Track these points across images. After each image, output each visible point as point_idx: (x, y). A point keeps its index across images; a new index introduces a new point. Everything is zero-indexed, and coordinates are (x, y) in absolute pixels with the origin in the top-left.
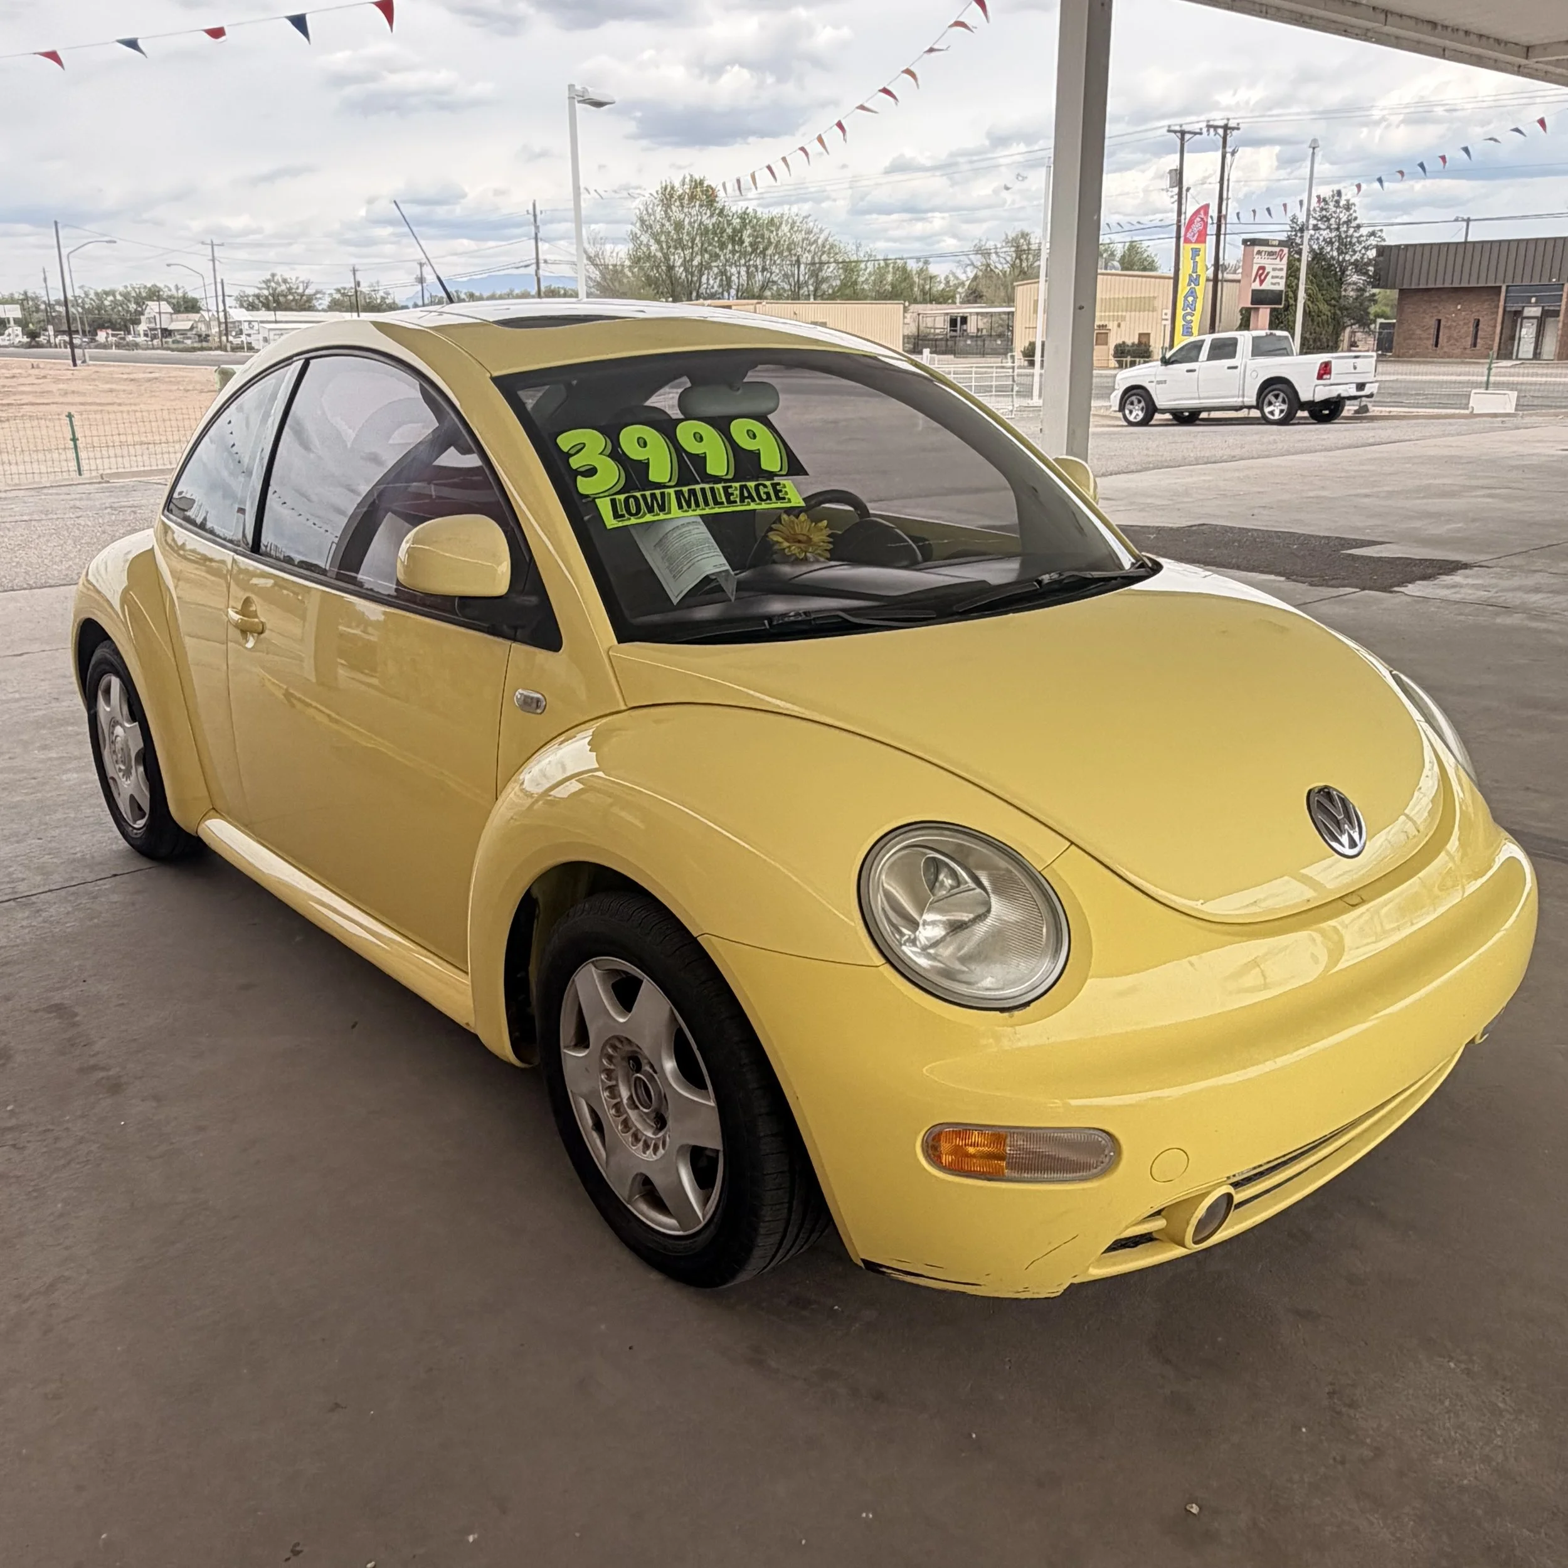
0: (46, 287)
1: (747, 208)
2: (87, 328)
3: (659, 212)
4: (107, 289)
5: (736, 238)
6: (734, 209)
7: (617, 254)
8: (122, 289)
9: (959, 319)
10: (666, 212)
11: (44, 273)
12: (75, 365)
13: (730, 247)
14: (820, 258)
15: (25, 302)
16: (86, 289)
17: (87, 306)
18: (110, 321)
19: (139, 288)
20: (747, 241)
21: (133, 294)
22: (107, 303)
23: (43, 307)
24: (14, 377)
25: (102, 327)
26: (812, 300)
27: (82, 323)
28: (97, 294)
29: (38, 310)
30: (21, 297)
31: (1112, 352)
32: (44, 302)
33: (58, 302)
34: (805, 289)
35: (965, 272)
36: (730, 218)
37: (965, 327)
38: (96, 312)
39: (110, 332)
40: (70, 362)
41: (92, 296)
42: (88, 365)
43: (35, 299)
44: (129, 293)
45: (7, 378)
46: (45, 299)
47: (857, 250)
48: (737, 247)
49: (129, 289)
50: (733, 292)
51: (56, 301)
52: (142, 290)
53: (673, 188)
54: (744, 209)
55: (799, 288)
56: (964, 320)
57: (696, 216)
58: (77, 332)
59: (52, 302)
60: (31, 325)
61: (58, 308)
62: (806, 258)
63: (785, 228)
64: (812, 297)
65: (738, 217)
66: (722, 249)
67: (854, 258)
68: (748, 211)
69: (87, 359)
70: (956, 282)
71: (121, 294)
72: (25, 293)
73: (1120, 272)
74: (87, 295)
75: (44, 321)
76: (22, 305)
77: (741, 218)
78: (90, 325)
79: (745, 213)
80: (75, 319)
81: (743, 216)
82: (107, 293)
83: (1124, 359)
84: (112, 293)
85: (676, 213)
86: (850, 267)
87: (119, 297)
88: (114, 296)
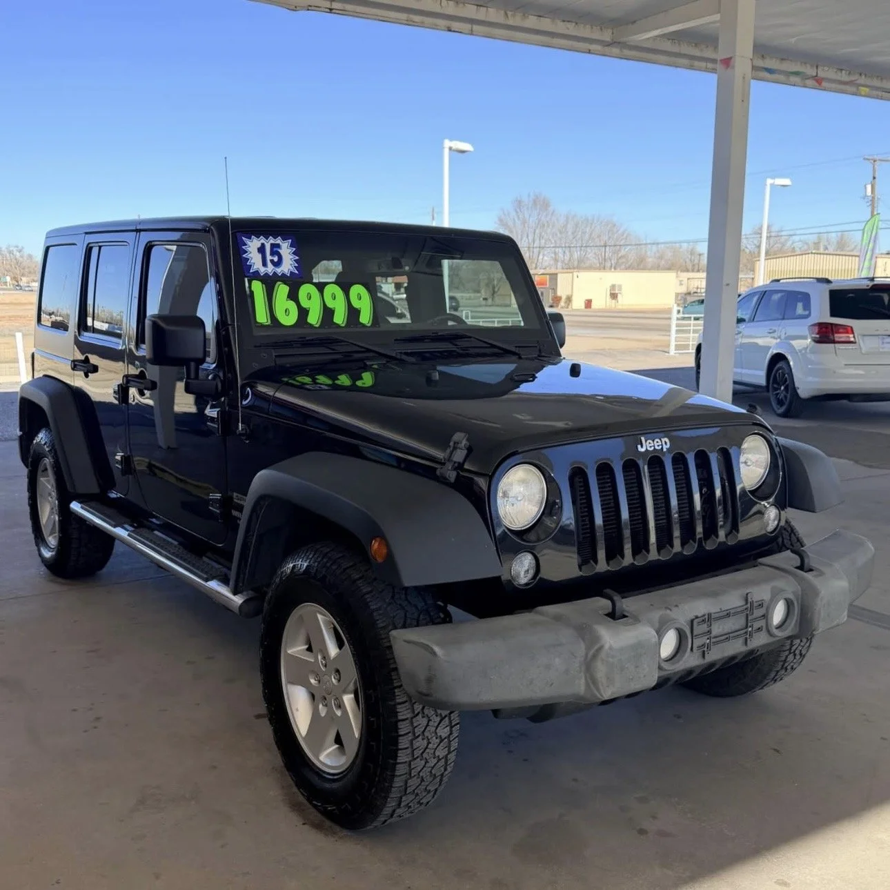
3: (512, 210)
6: (561, 212)
14: (620, 243)
36: (559, 217)
50: (559, 264)
57: (538, 216)
62: (611, 242)
65: (564, 216)
66: (553, 237)
77: (567, 217)
79: (569, 214)
81: (569, 216)
86: (640, 248)
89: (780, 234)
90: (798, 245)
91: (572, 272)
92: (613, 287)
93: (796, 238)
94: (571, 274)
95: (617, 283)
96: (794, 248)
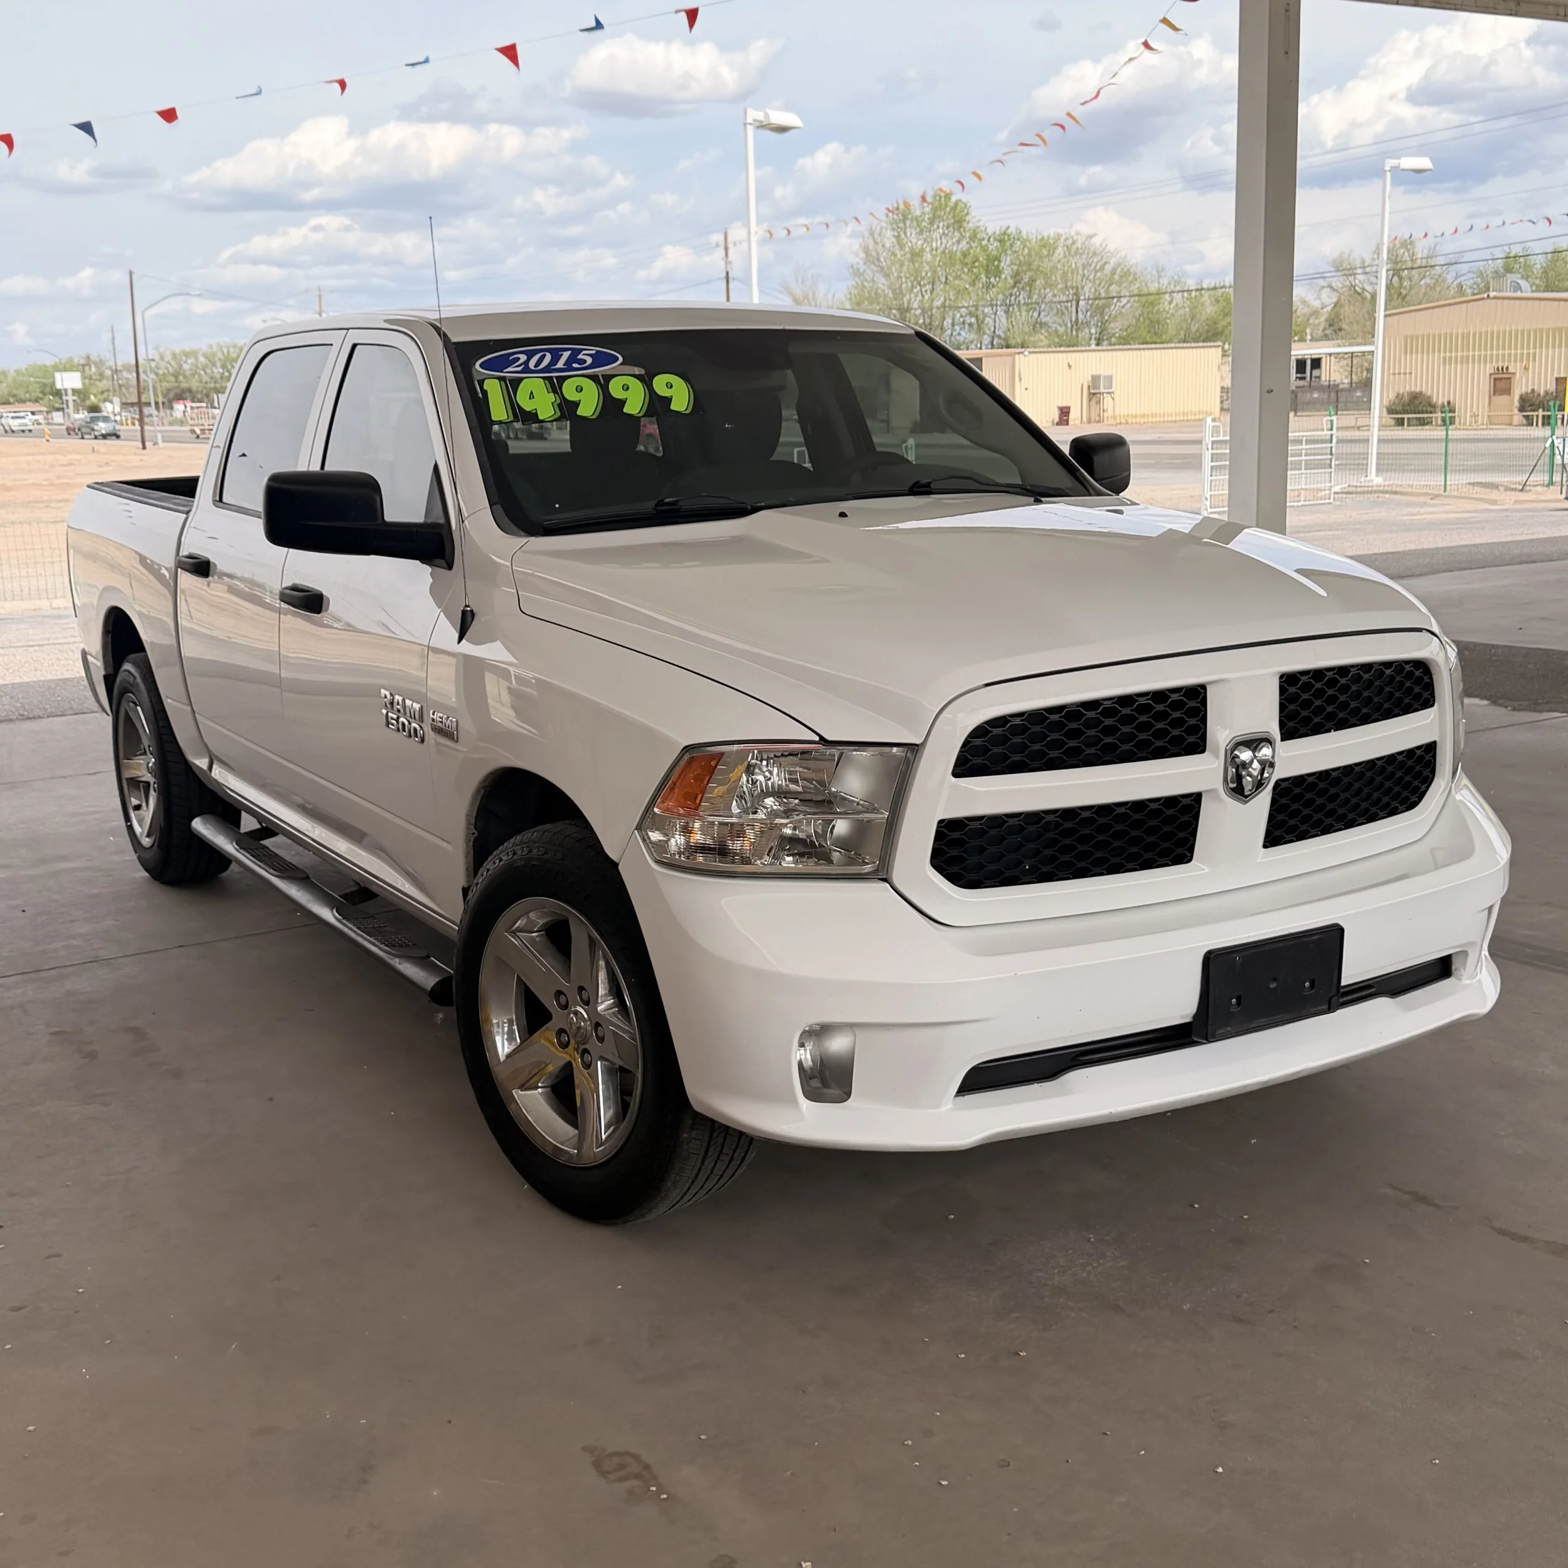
0: (114, 349)
1: (1008, 228)
2: (160, 400)
3: (889, 235)
4: (188, 349)
5: (992, 268)
6: (990, 231)
7: (834, 296)
8: (205, 349)
9: (1309, 363)
10: (898, 237)
11: (113, 331)
12: (144, 448)
13: (984, 279)
14: (1107, 291)
15: (87, 368)
16: (161, 350)
17: (161, 372)
18: (190, 390)
19: (228, 348)
20: (1007, 273)
21: (220, 355)
22: (186, 367)
23: (108, 373)
24: (70, 464)
25: (180, 397)
26: (1093, 347)
27: (156, 395)
28: (174, 355)
29: (102, 376)
30: (82, 361)
31: (1517, 404)
32: (110, 368)
33: (127, 368)
34: (1087, 330)
35: (1319, 298)
36: (984, 243)
37: (1316, 373)
38: (173, 379)
39: (189, 404)
40: (140, 445)
41: (168, 357)
42: (160, 449)
43: (100, 364)
44: (214, 354)
45: (63, 465)
46: (112, 363)
47: (1159, 277)
48: (992, 280)
49: (215, 349)
50: (986, 339)
51: (123, 366)
52: (231, 350)
53: (906, 204)
54: (1003, 229)
55: (1077, 330)
56: (1316, 363)
57: (942, 240)
58: (149, 404)
59: (119, 368)
60: (92, 397)
61: (125, 374)
62: (1088, 291)
63: (1060, 251)
64: (1093, 342)
65: (995, 239)
66: (973, 284)
67: (1153, 287)
68: (1009, 231)
69: (160, 441)
70: (1306, 310)
71: (205, 355)
72: (88, 357)
73: (1530, 295)
74: (162, 358)
75: (108, 390)
76: (83, 372)
77: (1000, 241)
78: (164, 396)
79: (1005, 234)
80: (146, 388)
81: (1004, 239)
82: (187, 355)
83: (1535, 413)
84: (193, 354)
85: (913, 239)
86: (1149, 300)
87: (202, 359)
88: (197, 359)
89: (1432, 262)
90: (1468, 281)
91: (1010, 355)
92: (1096, 379)
93: (1464, 268)
94: (1010, 358)
95: (1103, 372)
96: (1460, 286)
